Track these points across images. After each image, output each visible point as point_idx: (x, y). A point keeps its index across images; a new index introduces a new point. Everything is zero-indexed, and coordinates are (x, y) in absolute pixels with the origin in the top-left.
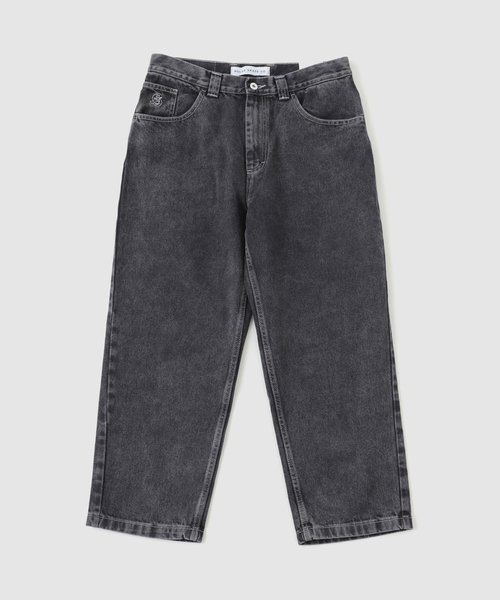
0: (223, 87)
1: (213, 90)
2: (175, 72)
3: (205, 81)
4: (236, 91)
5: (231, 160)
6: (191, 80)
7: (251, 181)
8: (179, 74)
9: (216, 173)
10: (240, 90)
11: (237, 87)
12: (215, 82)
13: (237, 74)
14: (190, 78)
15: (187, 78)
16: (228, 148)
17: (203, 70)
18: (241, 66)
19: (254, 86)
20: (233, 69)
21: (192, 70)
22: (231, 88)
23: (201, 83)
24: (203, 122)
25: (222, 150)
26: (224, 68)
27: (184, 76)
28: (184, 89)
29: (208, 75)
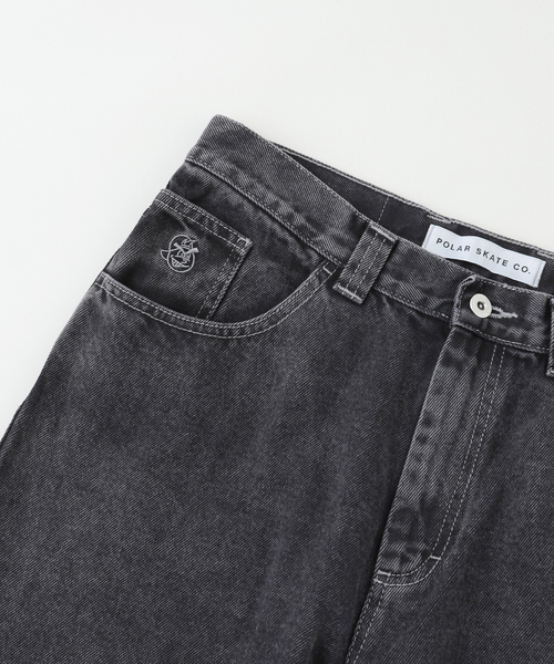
0: (388, 279)
1: (355, 279)
2: (260, 188)
3: (339, 241)
4: (424, 302)
5: (337, 527)
6: (301, 228)
7: (379, 612)
8: (271, 197)
9: (279, 545)
10: (435, 302)
11: (429, 292)
12: (367, 255)
13: (441, 252)
14: (300, 219)
15: (290, 217)
16: (342, 481)
17: (345, 208)
18: (461, 230)
19: (481, 307)
20: (435, 232)
21: (313, 198)
22: (409, 291)
23: (326, 244)
24: (293, 368)
25: (320, 476)
26: (411, 220)
27: (285, 208)
28: (270, 247)
29: (357, 228)
